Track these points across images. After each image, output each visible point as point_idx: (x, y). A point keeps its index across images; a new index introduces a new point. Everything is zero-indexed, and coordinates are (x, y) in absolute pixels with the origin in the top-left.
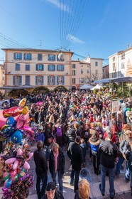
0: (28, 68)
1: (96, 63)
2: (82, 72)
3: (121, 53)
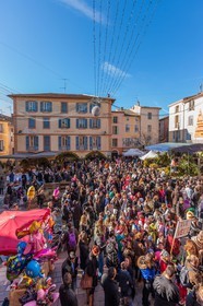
0: (47, 125)
1: (150, 114)
2: (127, 129)
3: (189, 100)
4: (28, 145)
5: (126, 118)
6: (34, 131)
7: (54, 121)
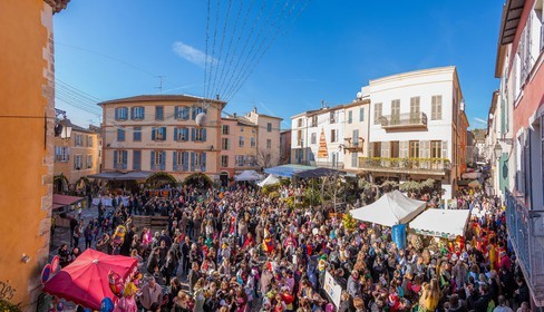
0: (137, 137)
1: (269, 125)
2: (241, 143)
3: (313, 114)
4: (115, 162)
5: (239, 128)
6: (123, 145)
7: (146, 132)
